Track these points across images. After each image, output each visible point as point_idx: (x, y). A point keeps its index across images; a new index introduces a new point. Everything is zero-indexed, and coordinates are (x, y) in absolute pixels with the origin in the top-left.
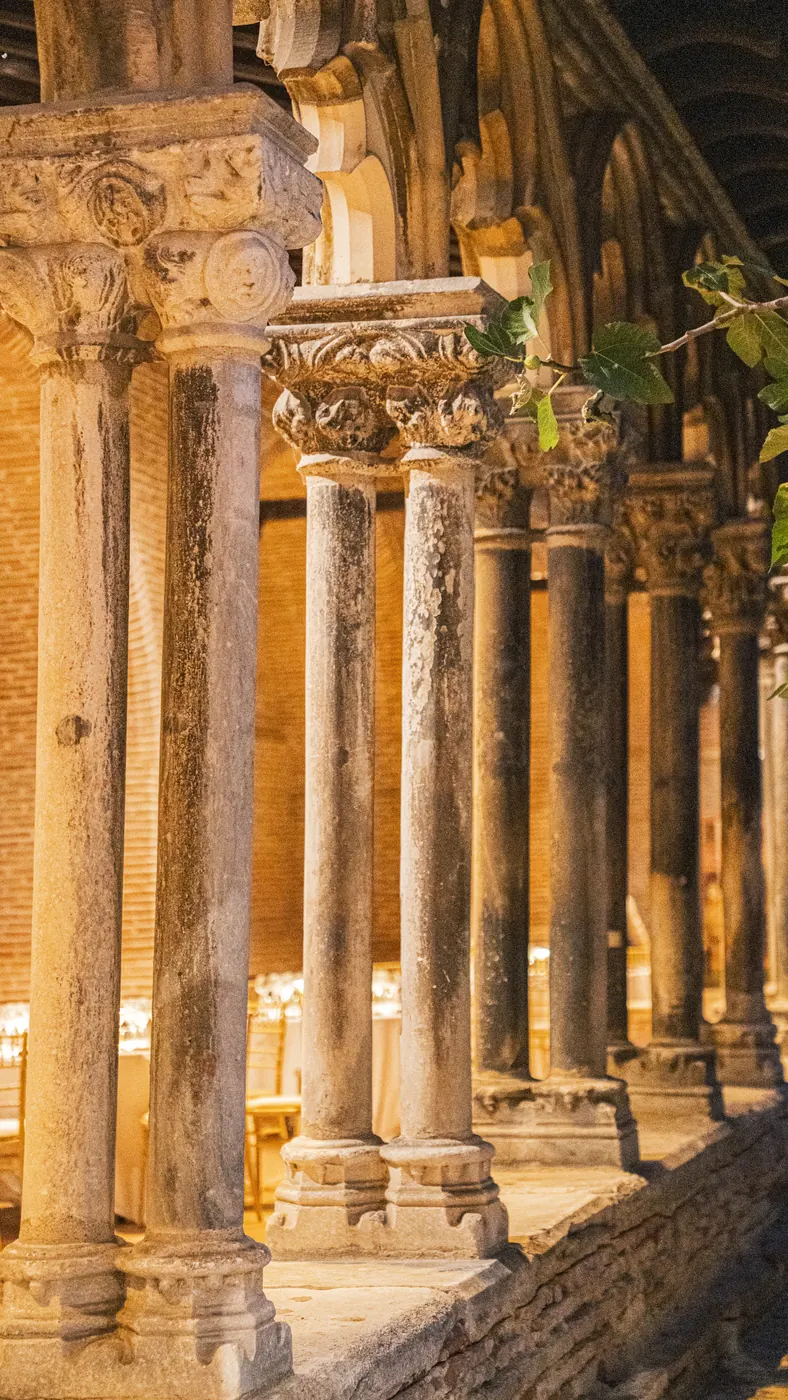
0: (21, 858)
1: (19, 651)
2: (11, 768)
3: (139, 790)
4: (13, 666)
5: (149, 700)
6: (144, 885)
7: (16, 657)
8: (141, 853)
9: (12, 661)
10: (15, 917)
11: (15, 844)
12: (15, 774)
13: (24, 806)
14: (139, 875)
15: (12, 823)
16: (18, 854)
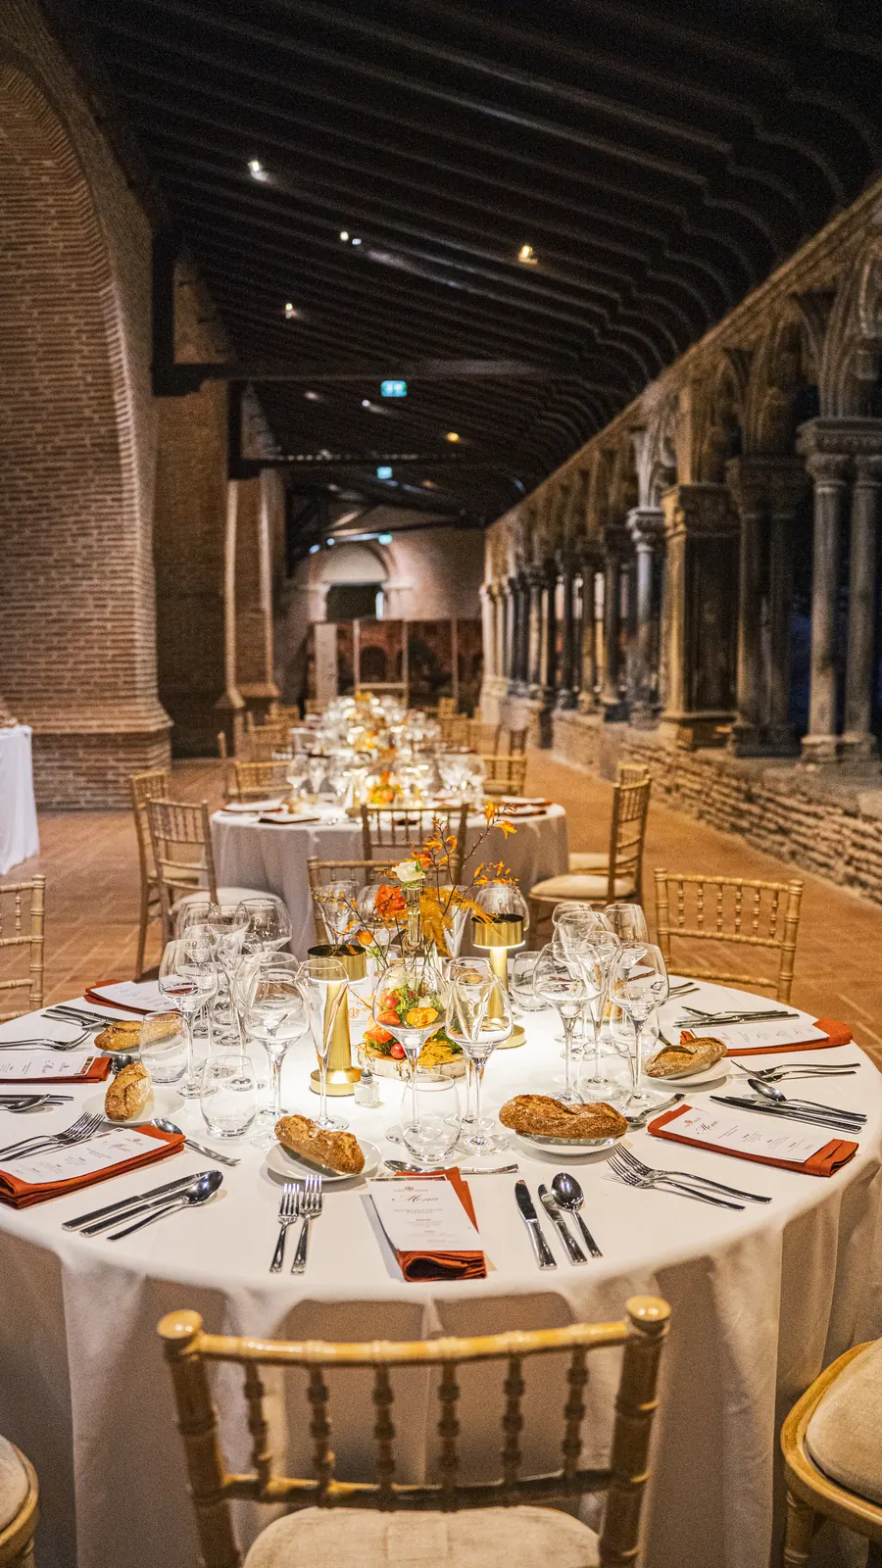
0: (27, 625)
1: (30, 462)
2: (19, 555)
3: (123, 575)
4: (24, 474)
5: (132, 505)
6: (130, 648)
7: (27, 466)
8: (127, 623)
9: (23, 470)
10: (24, 670)
11: (24, 615)
12: (23, 560)
13: (30, 585)
14: (124, 640)
15: (19, 597)
16: (25, 622)
